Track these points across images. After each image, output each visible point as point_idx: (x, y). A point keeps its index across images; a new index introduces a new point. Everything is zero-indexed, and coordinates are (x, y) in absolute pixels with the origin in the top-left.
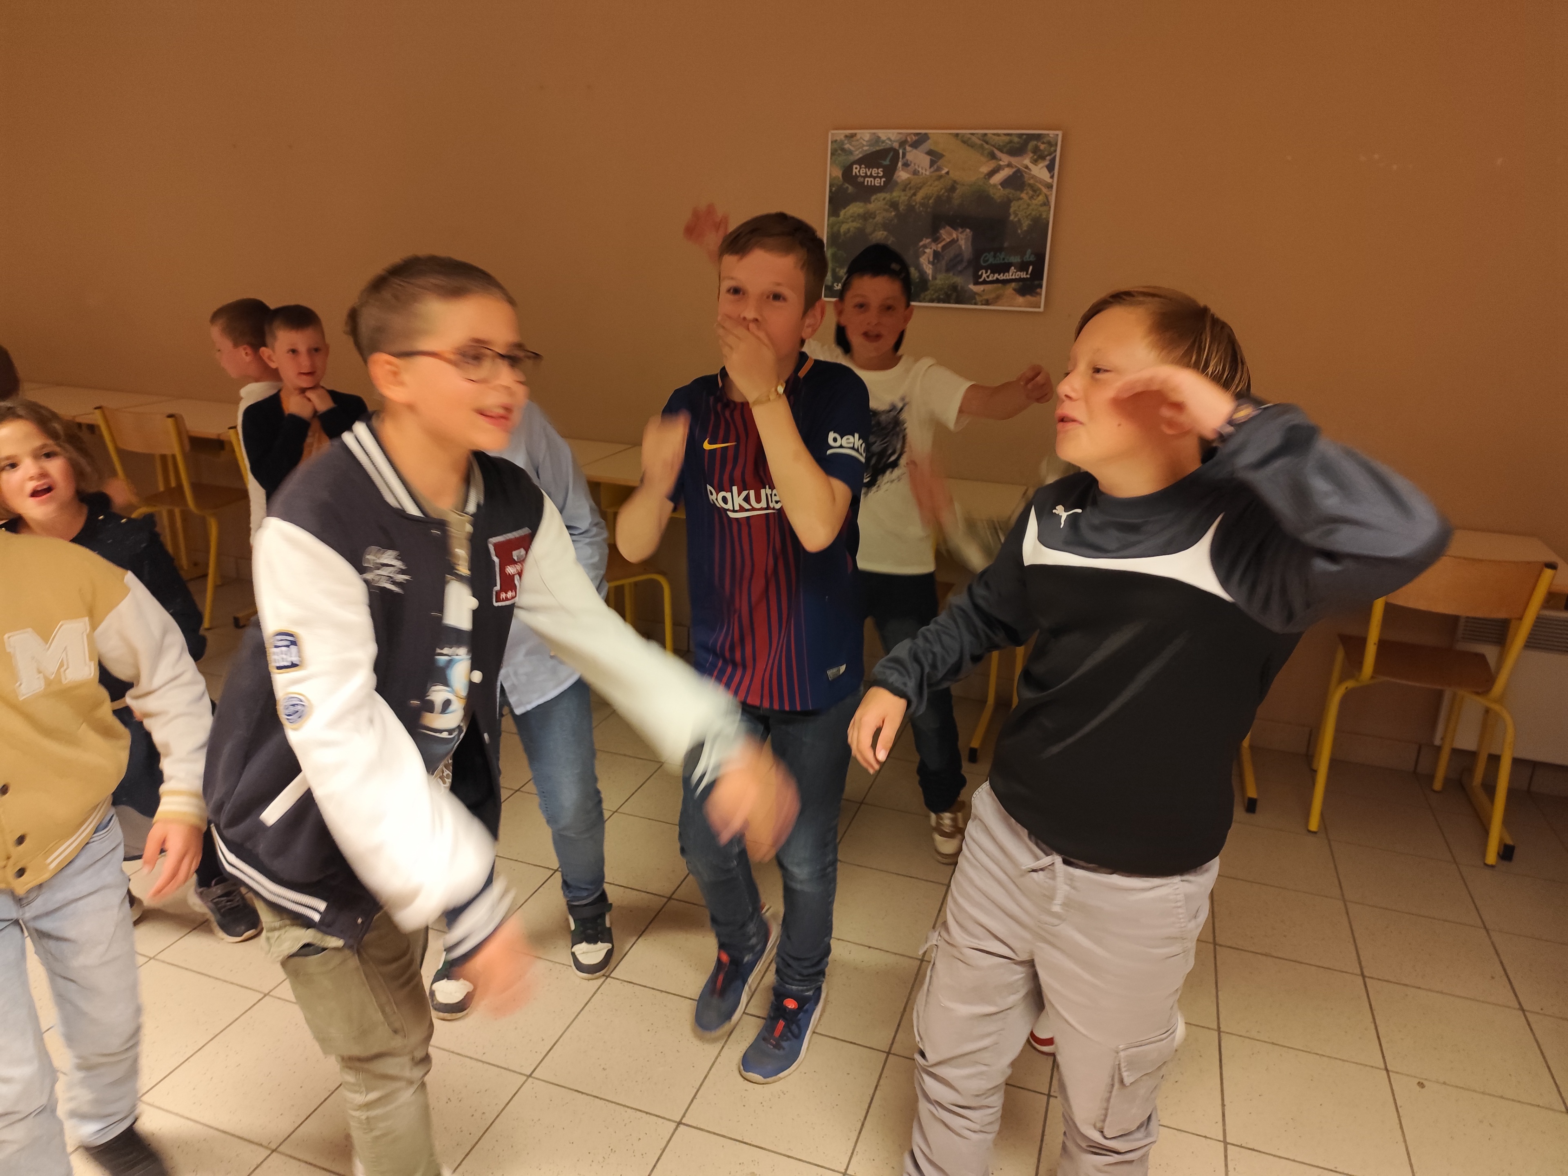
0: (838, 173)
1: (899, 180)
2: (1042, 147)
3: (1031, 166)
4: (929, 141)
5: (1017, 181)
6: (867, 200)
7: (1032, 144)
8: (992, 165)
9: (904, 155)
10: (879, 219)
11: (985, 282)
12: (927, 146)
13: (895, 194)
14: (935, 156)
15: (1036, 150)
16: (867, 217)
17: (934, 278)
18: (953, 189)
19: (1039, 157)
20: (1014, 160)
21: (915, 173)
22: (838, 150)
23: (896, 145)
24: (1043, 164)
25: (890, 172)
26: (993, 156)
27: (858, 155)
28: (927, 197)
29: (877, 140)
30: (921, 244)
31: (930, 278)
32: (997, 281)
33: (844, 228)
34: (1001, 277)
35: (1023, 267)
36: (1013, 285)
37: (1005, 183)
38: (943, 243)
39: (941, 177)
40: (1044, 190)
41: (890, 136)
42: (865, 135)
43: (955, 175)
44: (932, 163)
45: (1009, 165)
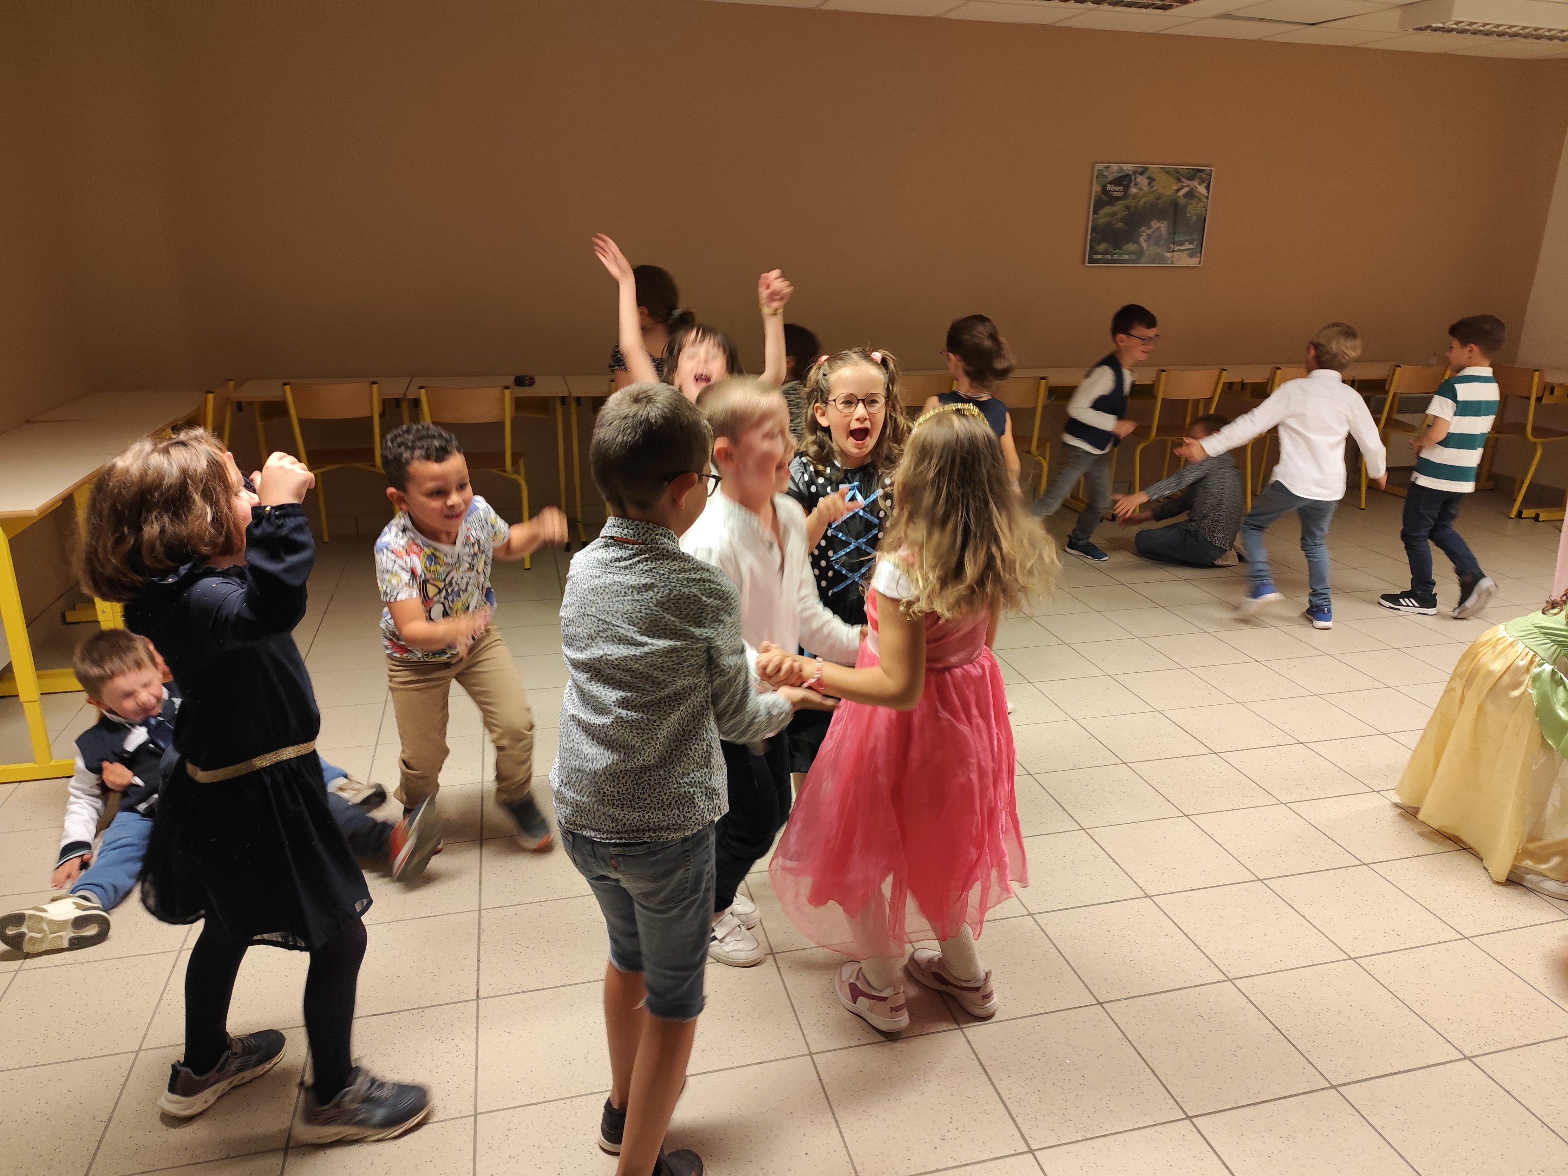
0: (1099, 189)
1: (1131, 193)
2: (1204, 176)
3: (1198, 186)
4: (1149, 172)
5: (1191, 195)
6: (1113, 205)
7: (1199, 174)
8: (1180, 185)
9: (1135, 179)
10: (1119, 216)
11: (1173, 251)
12: (1148, 174)
13: (1129, 201)
14: (1151, 180)
15: (1201, 178)
16: (1114, 214)
17: (1148, 250)
18: (1159, 198)
19: (1202, 181)
20: (1190, 183)
21: (1140, 189)
22: (1101, 175)
23: (1131, 173)
24: (1204, 185)
25: (1127, 188)
26: (1179, 180)
27: (1110, 178)
28: (1146, 203)
29: (1121, 170)
30: (1141, 230)
31: (1145, 249)
32: (1179, 250)
33: (1101, 221)
34: (1181, 248)
35: (1191, 243)
36: (1187, 252)
37: (1186, 195)
38: (1152, 230)
39: (1153, 191)
40: (1205, 200)
41: (1128, 168)
42: (1115, 167)
43: (1161, 191)
44: (1149, 184)
45: (1188, 186)
